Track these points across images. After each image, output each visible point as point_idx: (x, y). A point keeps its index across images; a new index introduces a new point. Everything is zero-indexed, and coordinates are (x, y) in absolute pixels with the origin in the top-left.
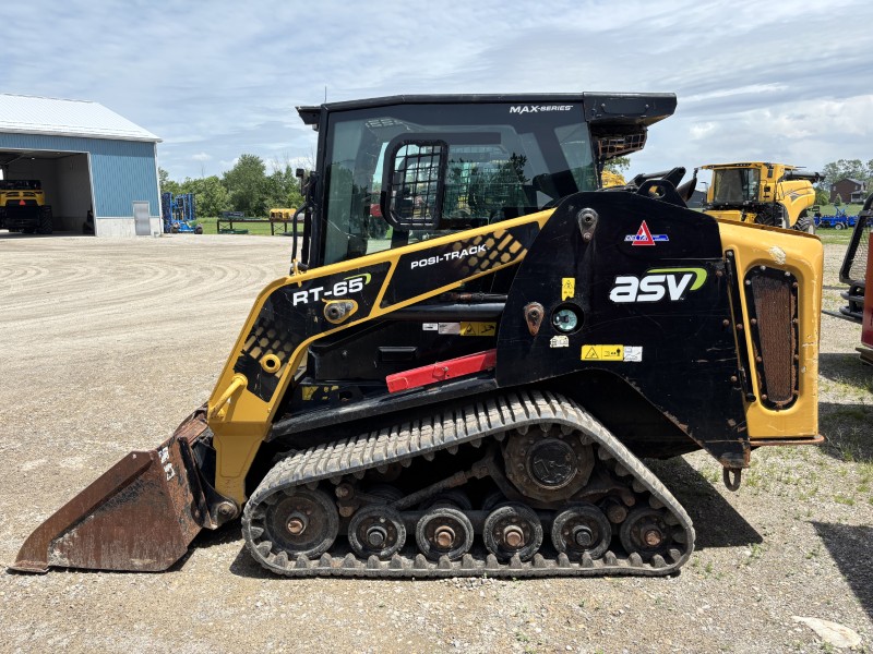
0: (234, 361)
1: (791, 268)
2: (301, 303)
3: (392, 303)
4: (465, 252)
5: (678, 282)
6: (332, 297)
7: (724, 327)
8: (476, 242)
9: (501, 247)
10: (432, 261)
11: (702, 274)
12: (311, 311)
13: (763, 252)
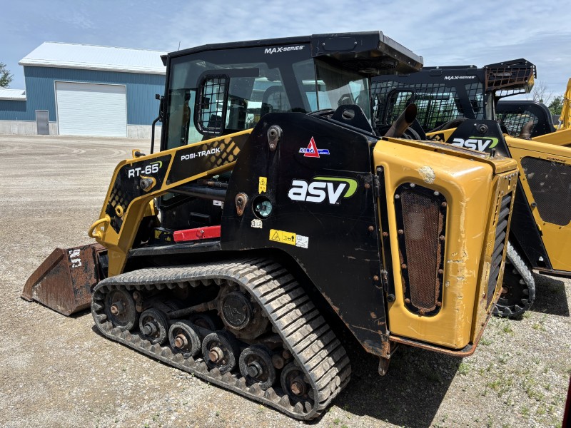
0: (105, 208)
1: (440, 188)
2: (131, 176)
3: (172, 182)
4: (209, 152)
5: (335, 188)
6: (144, 175)
7: (370, 232)
8: (215, 145)
9: (228, 150)
10: (192, 156)
11: (354, 185)
12: (136, 182)
13: (412, 170)
